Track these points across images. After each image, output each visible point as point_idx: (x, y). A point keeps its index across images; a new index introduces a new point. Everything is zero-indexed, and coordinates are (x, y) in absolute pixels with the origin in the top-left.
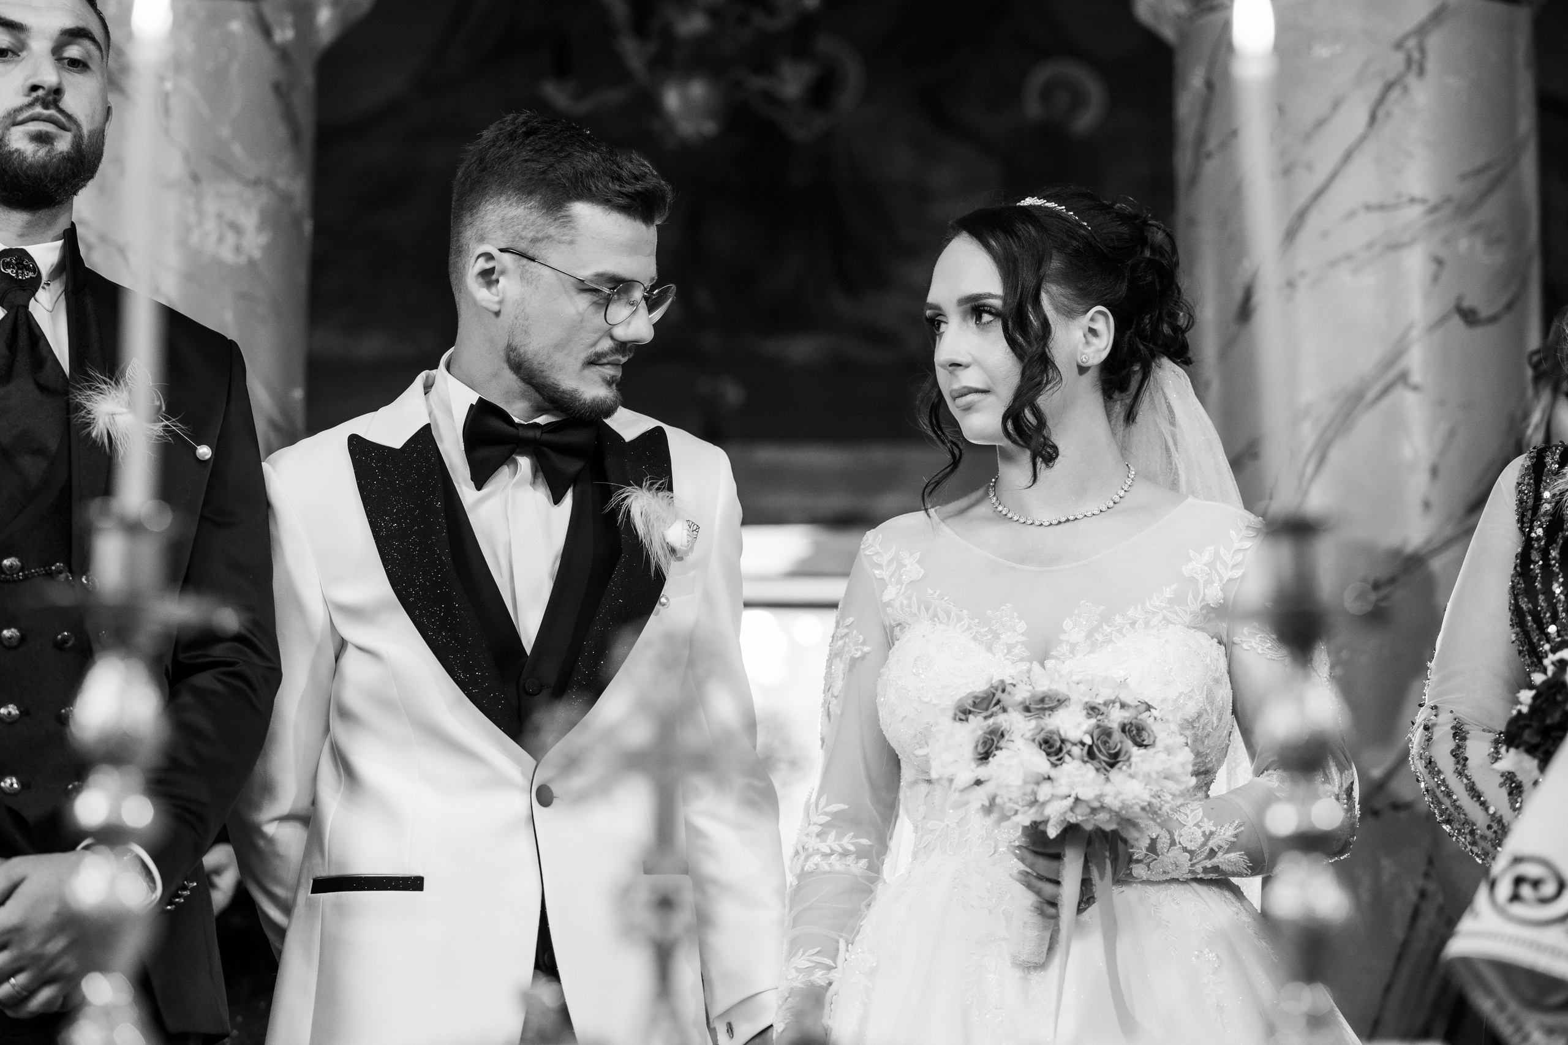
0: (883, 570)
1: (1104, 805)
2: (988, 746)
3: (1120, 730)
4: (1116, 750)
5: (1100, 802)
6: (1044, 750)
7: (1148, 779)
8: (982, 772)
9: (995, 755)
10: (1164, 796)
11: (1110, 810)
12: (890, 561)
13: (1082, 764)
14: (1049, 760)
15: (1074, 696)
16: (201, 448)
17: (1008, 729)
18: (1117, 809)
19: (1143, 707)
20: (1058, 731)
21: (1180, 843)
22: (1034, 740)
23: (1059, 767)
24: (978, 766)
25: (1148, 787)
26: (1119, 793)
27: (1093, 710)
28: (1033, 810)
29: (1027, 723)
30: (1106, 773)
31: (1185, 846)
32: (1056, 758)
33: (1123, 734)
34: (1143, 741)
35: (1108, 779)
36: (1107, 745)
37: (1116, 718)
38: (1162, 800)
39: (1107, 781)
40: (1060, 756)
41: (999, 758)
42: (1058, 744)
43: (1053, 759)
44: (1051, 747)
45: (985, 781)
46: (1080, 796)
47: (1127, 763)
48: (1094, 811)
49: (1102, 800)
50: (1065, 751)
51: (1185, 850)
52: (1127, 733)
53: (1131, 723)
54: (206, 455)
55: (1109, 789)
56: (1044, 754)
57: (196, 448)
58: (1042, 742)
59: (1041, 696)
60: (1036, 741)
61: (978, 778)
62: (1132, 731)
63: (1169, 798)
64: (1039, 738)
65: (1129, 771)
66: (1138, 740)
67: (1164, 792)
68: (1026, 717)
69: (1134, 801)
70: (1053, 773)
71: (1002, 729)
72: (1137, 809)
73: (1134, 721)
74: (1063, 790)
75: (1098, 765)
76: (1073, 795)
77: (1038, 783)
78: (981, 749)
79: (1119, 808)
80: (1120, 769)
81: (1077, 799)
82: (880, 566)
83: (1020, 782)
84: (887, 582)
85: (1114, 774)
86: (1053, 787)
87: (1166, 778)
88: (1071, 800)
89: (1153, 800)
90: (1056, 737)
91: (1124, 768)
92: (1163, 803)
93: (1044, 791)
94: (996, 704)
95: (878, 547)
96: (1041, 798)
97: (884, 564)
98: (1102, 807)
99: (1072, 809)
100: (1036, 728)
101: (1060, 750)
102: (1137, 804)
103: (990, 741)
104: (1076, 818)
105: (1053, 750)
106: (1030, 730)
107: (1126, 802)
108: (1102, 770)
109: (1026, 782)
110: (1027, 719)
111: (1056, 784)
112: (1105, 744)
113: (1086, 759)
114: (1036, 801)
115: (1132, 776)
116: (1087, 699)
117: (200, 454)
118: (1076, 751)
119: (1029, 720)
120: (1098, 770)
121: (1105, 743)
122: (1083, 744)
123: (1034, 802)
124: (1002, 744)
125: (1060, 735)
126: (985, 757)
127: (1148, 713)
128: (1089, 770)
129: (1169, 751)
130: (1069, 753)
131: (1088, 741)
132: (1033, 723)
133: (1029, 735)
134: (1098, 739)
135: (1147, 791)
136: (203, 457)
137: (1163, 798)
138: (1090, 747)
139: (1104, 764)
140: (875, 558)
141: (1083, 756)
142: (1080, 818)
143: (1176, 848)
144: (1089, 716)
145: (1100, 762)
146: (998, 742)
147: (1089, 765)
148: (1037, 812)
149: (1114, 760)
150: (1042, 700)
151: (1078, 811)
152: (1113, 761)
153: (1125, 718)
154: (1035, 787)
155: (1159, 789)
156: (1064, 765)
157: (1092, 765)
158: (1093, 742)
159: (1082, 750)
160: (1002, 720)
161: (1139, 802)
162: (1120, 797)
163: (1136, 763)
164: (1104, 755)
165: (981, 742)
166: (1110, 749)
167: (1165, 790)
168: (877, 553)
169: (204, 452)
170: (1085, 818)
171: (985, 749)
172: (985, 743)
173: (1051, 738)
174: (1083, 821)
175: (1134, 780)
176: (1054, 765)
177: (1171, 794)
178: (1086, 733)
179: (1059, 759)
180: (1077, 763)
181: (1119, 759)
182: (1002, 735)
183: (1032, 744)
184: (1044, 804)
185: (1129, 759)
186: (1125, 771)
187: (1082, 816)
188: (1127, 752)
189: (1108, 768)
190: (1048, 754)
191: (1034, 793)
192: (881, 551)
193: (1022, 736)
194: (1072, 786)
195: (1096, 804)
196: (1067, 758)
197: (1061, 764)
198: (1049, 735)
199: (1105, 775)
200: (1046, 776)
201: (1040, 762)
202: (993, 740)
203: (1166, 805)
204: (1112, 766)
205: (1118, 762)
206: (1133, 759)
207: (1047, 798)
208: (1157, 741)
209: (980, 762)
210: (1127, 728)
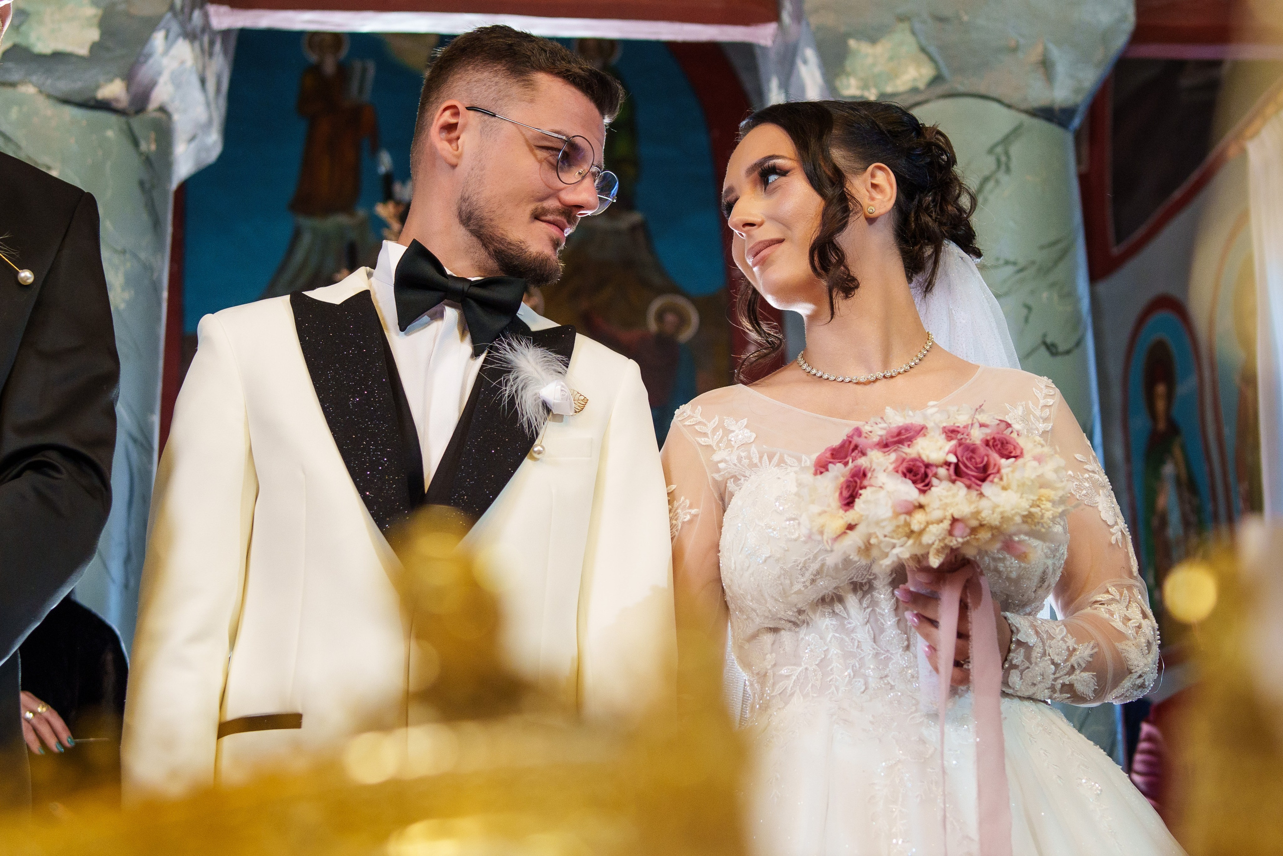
0: (708, 437)
1: (985, 522)
2: (852, 489)
3: (984, 446)
4: (984, 462)
5: (978, 519)
6: (909, 479)
7: (1023, 487)
8: (851, 516)
9: (861, 495)
10: (1043, 504)
11: (992, 528)
12: (715, 430)
13: (951, 484)
14: (916, 487)
15: (930, 425)
16: (22, 272)
17: (869, 466)
18: (997, 523)
19: (1003, 425)
20: (920, 457)
21: (1049, 655)
22: (897, 472)
23: (929, 491)
24: (846, 511)
25: (1024, 495)
26: (996, 506)
27: (951, 433)
28: (910, 542)
29: (887, 457)
30: (978, 488)
31: (1052, 658)
32: (923, 484)
33: (987, 448)
34: (1011, 452)
35: (981, 495)
36: (973, 460)
37: (977, 436)
38: (1042, 509)
39: (980, 498)
40: (927, 481)
41: (866, 497)
42: (923, 470)
43: (920, 486)
44: (915, 475)
45: (856, 525)
46: (956, 516)
47: (998, 475)
48: (974, 531)
49: (980, 518)
50: (930, 475)
51: (1053, 663)
52: (992, 448)
53: (994, 438)
54: (28, 279)
55: (984, 504)
56: (910, 482)
57: (18, 272)
58: (905, 471)
59: (895, 431)
60: (900, 472)
61: (849, 523)
62: (997, 445)
63: (1049, 505)
64: (903, 468)
65: (1002, 483)
66: (1006, 452)
67: (1042, 501)
68: (885, 452)
69: (1013, 512)
70: (923, 499)
71: (862, 468)
72: (1018, 519)
73: (997, 436)
74: (937, 514)
75: (968, 482)
76: (949, 517)
77: (909, 513)
78: (846, 494)
79: (1000, 523)
80: (992, 481)
81: (954, 521)
82: (705, 435)
83: (889, 514)
84: (715, 448)
85: (986, 488)
86: (926, 513)
87: (1041, 487)
88: (946, 524)
89: (1033, 510)
90: (921, 464)
91: (996, 480)
92: (1043, 511)
93: (918, 520)
94: (853, 450)
95: (699, 417)
96: (916, 527)
97: (709, 432)
98: (982, 525)
99: (950, 533)
100: (897, 460)
101: (926, 475)
102: (1017, 514)
103: (854, 484)
104: (956, 540)
105: (919, 477)
106: (891, 463)
107: (1006, 515)
108: (974, 485)
109: (897, 515)
110: (886, 454)
111: (927, 509)
112: (971, 461)
113: (954, 477)
114: (912, 532)
115: (1004, 488)
116: (944, 425)
117: (22, 278)
118: (942, 471)
119: (889, 454)
120: (969, 487)
121: (970, 459)
122: (947, 464)
123: (911, 534)
124: (865, 483)
125: (923, 462)
126: (849, 501)
127: (1010, 430)
128: (960, 489)
129: (1039, 459)
130: (935, 475)
131: (952, 459)
132: (893, 456)
133: (891, 467)
134: (962, 457)
135: (1024, 500)
136: (25, 282)
137: (1042, 506)
138: (957, 466)
139: (973, 479)
140: (697, 427)
141: (950, 475)
142: (960, 540)
143: (1046, 659)
144: (949, 438)
145: (970, 479)
146: (861, 483)
147: (959, 483)
148: (914, 543)
149: (984, 473)
150: (899, 434)
151: (957, 532)
152: (981, 475)
153: (987, 434)
154: (908, 518)
155: (1035, 498)
156: (933, 489)
157: (963, 482)
158: (958, 460)
159: (948, 470)
160: (862, 462)
161: (1019, 511)
162: (999, 510)
163: (1007, 475)
164: (972, 470)
165: (845, 486)
166: (976, 464)
167: (1043, 499)
168: (699, 423)
169: (26, 276)
170: (965, 539)
171: (850, 492)
172: (848, 487)
173: (914, 466)
174: (963, 544)
175: (1009, 491)
176: (923, 492)
177: (1050, 501)
178: (949, 452)
179: (927, 485)
180: (946, 484)
181: (989, 472)
182: (865, 475)
183: (896, 474)
184: (921, 532)
185: (998, 471)
186: (997, 483)
187: (963, 537)
188: (995, 465)
189: (979, 483)
190: (914, 482)
191: (908, 524)
192: (704, 421)
193: (884, 471)
194: (945, 507)
195: (974, 523)
196: (935, 481)
197: (930, 489)
198: (911, 463)
199: (977, 490)
200: (917, 504)
201: (908, 491)
202: (856, 482)
203: (1047, 513)
204: (983, 480)
205: (989, 475)
206: (1003, 471)
207: (922, 526)
208: (1025, 452)
209: (846, 508)
210: (991, 443)
